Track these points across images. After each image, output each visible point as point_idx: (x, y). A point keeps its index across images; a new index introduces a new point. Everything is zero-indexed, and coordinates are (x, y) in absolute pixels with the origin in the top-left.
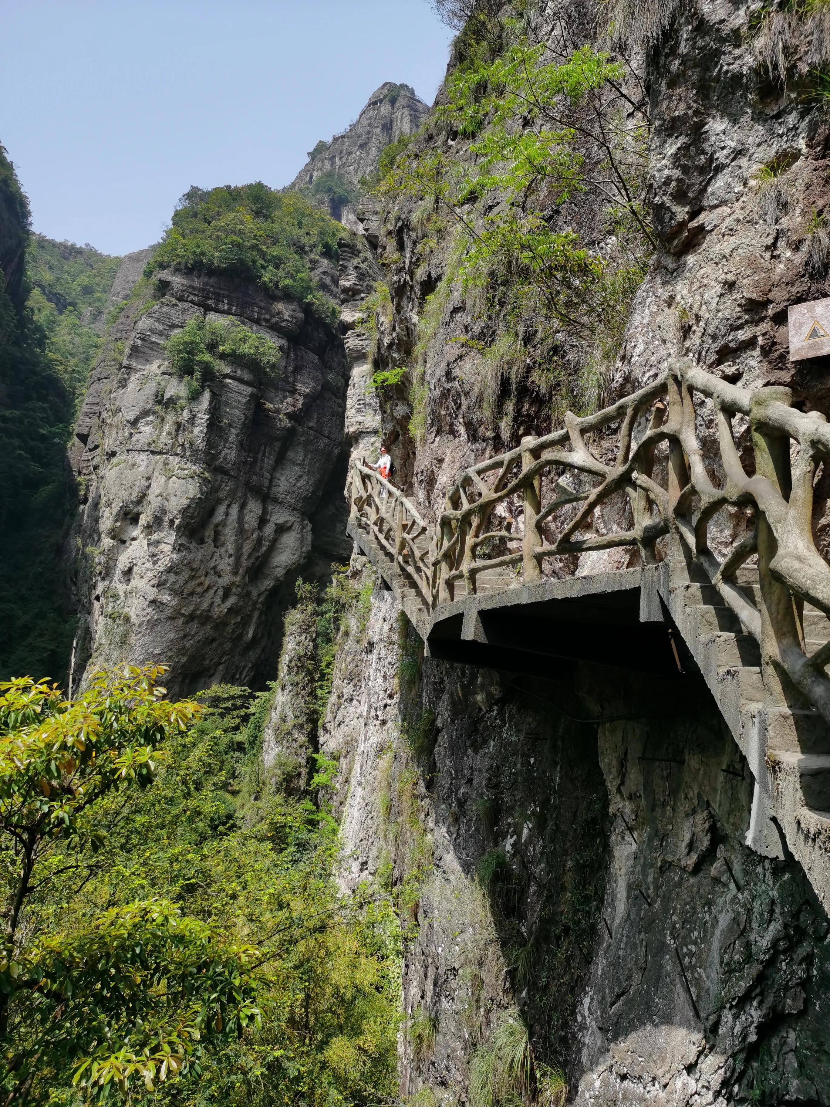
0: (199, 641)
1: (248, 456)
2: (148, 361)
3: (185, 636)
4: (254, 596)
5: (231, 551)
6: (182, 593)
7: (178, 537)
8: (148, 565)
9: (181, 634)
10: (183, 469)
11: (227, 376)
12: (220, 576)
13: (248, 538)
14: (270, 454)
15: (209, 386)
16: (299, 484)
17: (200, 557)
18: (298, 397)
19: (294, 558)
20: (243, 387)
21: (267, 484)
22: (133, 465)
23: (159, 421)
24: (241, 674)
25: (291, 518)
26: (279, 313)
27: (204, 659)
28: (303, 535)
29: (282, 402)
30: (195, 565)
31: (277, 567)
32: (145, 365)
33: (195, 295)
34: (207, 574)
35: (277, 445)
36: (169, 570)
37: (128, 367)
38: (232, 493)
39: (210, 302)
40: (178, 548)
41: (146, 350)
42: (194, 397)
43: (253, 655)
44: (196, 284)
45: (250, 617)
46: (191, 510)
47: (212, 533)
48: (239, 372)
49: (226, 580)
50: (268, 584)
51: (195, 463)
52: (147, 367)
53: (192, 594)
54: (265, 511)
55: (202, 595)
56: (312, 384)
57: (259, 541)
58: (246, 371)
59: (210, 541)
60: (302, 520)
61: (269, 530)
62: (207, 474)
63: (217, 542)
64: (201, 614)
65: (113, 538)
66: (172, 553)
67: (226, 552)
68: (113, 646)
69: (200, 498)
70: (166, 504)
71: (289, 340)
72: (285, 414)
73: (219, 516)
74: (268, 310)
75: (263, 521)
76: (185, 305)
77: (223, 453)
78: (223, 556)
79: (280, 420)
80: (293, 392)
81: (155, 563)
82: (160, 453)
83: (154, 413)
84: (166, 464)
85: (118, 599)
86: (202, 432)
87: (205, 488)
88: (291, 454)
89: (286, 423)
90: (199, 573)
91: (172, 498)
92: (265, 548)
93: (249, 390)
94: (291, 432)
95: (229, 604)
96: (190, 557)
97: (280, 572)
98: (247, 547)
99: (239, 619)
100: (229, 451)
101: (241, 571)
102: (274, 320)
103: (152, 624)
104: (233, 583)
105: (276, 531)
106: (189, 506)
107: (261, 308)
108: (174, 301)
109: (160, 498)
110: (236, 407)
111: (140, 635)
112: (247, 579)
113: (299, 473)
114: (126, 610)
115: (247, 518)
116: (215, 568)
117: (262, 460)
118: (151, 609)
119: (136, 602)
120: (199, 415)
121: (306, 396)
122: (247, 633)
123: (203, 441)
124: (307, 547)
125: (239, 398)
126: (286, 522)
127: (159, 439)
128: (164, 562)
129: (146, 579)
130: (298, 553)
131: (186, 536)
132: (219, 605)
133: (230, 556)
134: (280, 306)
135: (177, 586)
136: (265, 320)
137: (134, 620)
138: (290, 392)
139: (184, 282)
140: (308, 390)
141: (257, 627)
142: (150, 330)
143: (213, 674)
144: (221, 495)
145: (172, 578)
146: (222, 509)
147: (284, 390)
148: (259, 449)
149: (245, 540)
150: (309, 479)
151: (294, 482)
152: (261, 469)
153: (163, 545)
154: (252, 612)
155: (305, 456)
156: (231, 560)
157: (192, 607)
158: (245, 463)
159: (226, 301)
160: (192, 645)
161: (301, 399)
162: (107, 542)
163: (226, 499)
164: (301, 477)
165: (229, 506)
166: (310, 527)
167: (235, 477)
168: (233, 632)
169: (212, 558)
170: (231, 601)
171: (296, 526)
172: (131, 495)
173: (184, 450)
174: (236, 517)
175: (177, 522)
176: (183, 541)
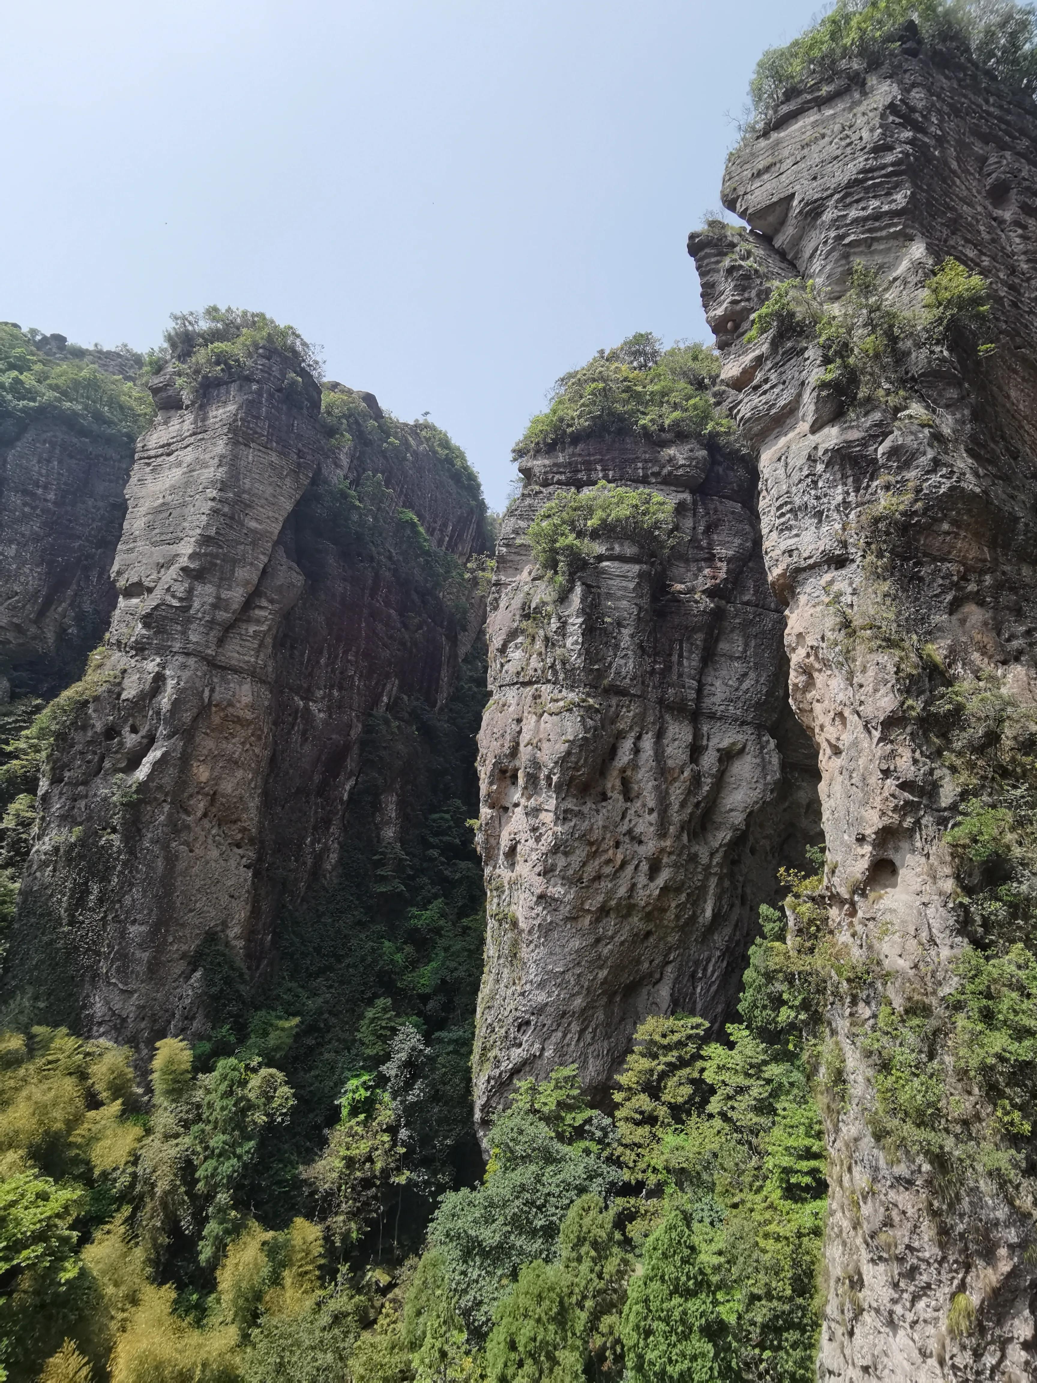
0: (622, 943)
1: (655, 662)
2: (518, 570)
3: (598, 941)
4: (704, 859)
5: (651, 804)
6: (580, 880)
7: (561, 800)
8: (531, 842)
9: (591, 939)
10: (557, 701)
11: (600, 558)
12: (640, 842)
13: (675, 780)
14: (691, 652)
15: (580, 578)
16: (745, 686)
17: (600, 823)
18: (719, 564)
19: (755, 795)
20: (626, 567)
21: (693, 695)
22: (504, 705)
23: (529, 640)
24: (705, 970)
25: (740, 738)
26: (671, 460)
27: (638, 962)
28: (763, 759)
29: (696, 577)
30: (595, 836)
31: (731, 810)
32: (515, 576)
33: (561, 473)
34: (617, 845)
35: (699, 638)
36: (555, 850)
37: (497, 584)
38: (640, 719)
39: (579, 476)
40: (563, 816)
41: (513, 557)
42: (563, 598)
43: (720, 939)
44: (561, 460)
45: (703, 888)
46: (573, 759)
47: (618, 783)
48: (617, 548)
49: (650, 847)
50: (723, 836)
51: (572, 688)
52: (518, 578)
53: (598, 878)
54: (697, 735)
55: (615, 875)
56: (737, 541)
57: (696, 779)
58: (627, 543)
59: (616, 796)
60: (759, 737)
61: (709, 760)
62: (591, 701)
63: (628, 795)
64: (619, 904)
65: (492, 807)
66: (555, 825)
67: (644, 805)
68: (501, 961)
69: (584, 738)
70: (539, 754)
71: (692, 492)
72: (703, 592)
73: (624, 756)
74: (655, 461)
75: (696, 751)
76: (551, 489)
77: (615, 665)
78: (641, 812)
79: (697, 602)
80: (711, 559)
81: (538, 840)
82: (530, 683)
83: (523, 631)
84: (536, 697)
85: (503, 892)
86: (576, 643)
87: (590, 723)
88: (723, 646)
89: (708, 603)
90: (603, 846)
91: (545, 745)
92: (707, 788)
93: (635, 568)
94: (718, 615)
95: (661, 880)
96: (585, 825)
97: (738, 818)
98: (676, 793)
99: (683, 897)
100: (622, 662)
101: (672, 829)
102: (665, 471)
103: (546, 930)
104: (662, 850)
105: (720, 760)
106: (569, 753)
107: (646, 461)
108: (537, 488)
109: (530, 747)
110: (623, 597)
111: (532, 946)
112: (685, 838)
113: (741, 671)
114: (513, 907)
115: (669, 751)
116: (630, 832)
117: (680, 664)
118: (540, 908)
119: (522, 897)
120: (570, 621)
121: (729, 560)
122: (703, 911)
123: (580, 655)
124: (774, 775)
125: (624, 584)
126: (734, 744)
127: (528, 664)
128: (548, 840)
129: (530, 864)
130: (760, 786)
131: (574, 796)
132: (645, 886)
133: (651, 811)
134: (672, 451)
135: (571, 872)
136: (655, 474)
137: (522, 924)
138: (705, 560)
139: (547, 462)
140: (731, 553)
141: (719, 898)
142: (513, 532)
143: (660, 979)
144: (621, 726)
145: (561, 862)
146: (628, 744)
147: (697, 561)
148: (671, 649)
149: (671, 784)
150: (759, 676)
151: (736, 685)
152: (680, 675)
153: (544, 813)
154: (706, 878)
155: (746, 645)
156: (653, 817)
157: (600, 898)
158: (653, 672)
159: (599, 468)
160: (611, 952)
161: (724, 566)
162: (485, 812)
163: (631, 728)
164: (745, 675)
165: (639, 738)
166: (773, 743)
167: (639, 697)
168: (678, 917)
169: (623, 817)
170: (664, 876)
171: (750, 747)
172: (503, 746)
173: (555, 673)
174: (651, 752)
175: (555, 778)
176: (570, 804)
